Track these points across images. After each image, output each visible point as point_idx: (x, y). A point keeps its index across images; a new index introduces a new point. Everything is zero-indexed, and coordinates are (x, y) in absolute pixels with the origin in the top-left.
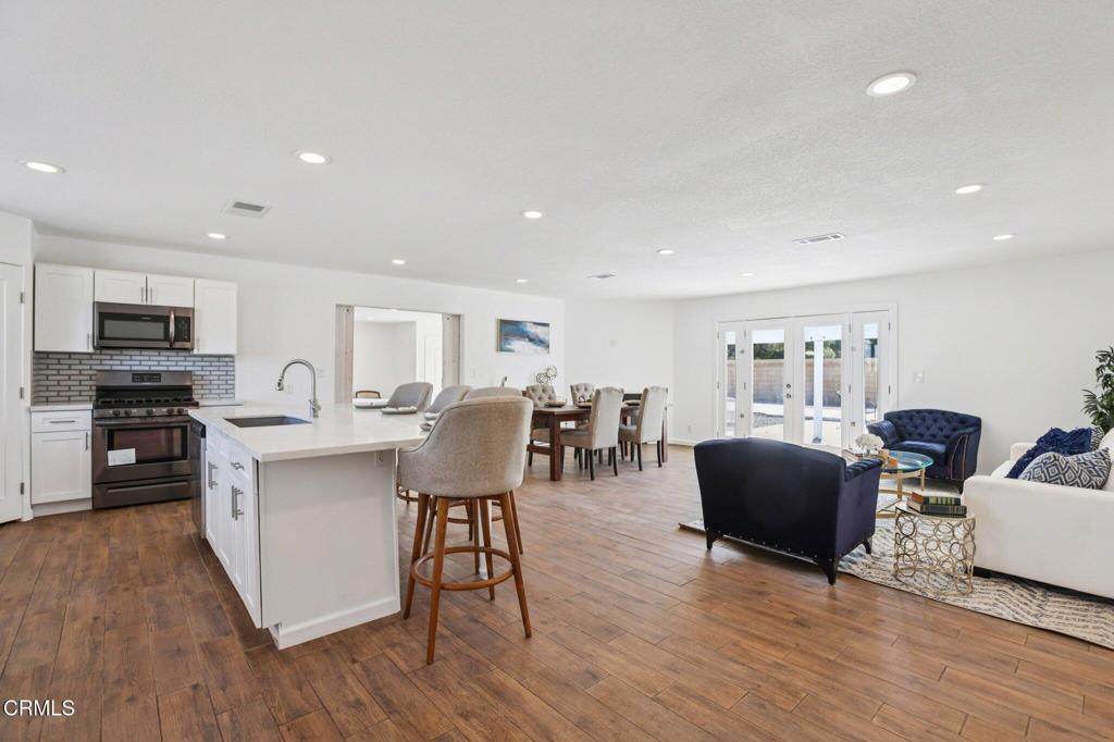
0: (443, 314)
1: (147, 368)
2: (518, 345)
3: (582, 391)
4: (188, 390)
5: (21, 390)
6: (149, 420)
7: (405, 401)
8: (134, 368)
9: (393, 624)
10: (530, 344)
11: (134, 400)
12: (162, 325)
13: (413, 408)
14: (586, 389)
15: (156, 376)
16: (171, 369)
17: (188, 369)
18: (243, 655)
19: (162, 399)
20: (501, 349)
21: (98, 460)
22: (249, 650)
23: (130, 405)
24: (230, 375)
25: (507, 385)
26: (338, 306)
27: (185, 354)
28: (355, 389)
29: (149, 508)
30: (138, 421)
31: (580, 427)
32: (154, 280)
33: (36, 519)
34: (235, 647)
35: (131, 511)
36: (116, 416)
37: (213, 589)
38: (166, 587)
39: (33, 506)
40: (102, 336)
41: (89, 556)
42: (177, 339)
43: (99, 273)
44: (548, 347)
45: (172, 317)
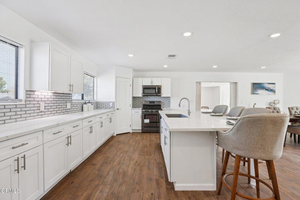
0: (230, 82)
1: (152, 100)
2: (260, 92)
3: (295, 110)
4: (160, 106)
5: (130, 105)
6: (152, 113)
7: (218, 112)
8: (150, 100)
9: (213, 196)
10: (266, 91)
11: (149, 108)
12: (155, 90)
13: (221, 114)
14: (297, 109)
15: (153, 102)
16: (157, 100)
17: (160, 100)
18: (165, 188)
19: (155, 108)
20: (253, 93)
21: (143, 121)
22: (167, 186)
23: (148, 109)
24: (169, 102)
25: (256, 106)
26: (197, 82)
27: (160, 97)
28: (201, 106)
29: (151, 133)
30: (150, 113)
31: (293, 125)
32: (153, 79)
33: (133, 132)
34: (164, 184)
35: (148, 134)
36: (146, 112)
37: (161, 161)
38: (151, 157)
39: (132, 130)
40: (144, 93)
41: (139, 144)
42: (158, 93)
43: (144, 79)
44: (275, 92)
45: (157, 88)
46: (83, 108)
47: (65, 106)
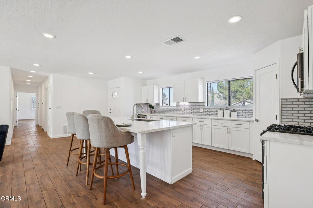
47: (198, 110)
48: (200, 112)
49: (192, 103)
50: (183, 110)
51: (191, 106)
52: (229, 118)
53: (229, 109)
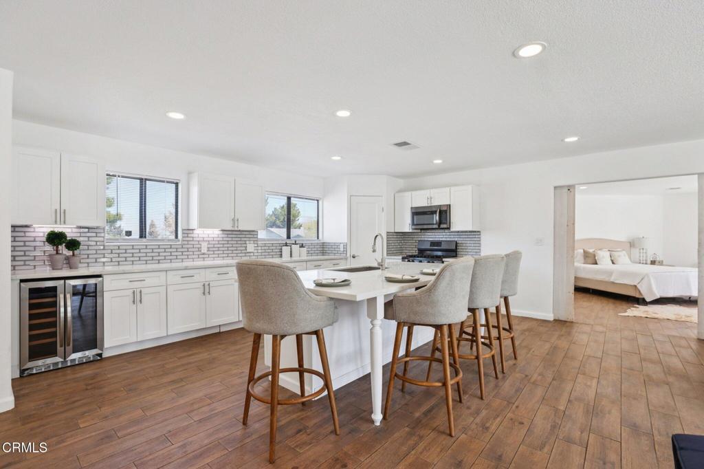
1: (435, 239)
8: (430, 239)
15: (439, 243)
16: (445, 239)
26: (557, 188)
27: (448, 231)
32: (433, 192)
40: (414, 224)
43: (414, 193)
45: (438, 211)
46: (281, 252)
47: (244, 248)
48: (248, 251)
49: (230, 233)
50: (204, 250)
51: (227, 239)
52: (289, 259)
53: (297, 244)
